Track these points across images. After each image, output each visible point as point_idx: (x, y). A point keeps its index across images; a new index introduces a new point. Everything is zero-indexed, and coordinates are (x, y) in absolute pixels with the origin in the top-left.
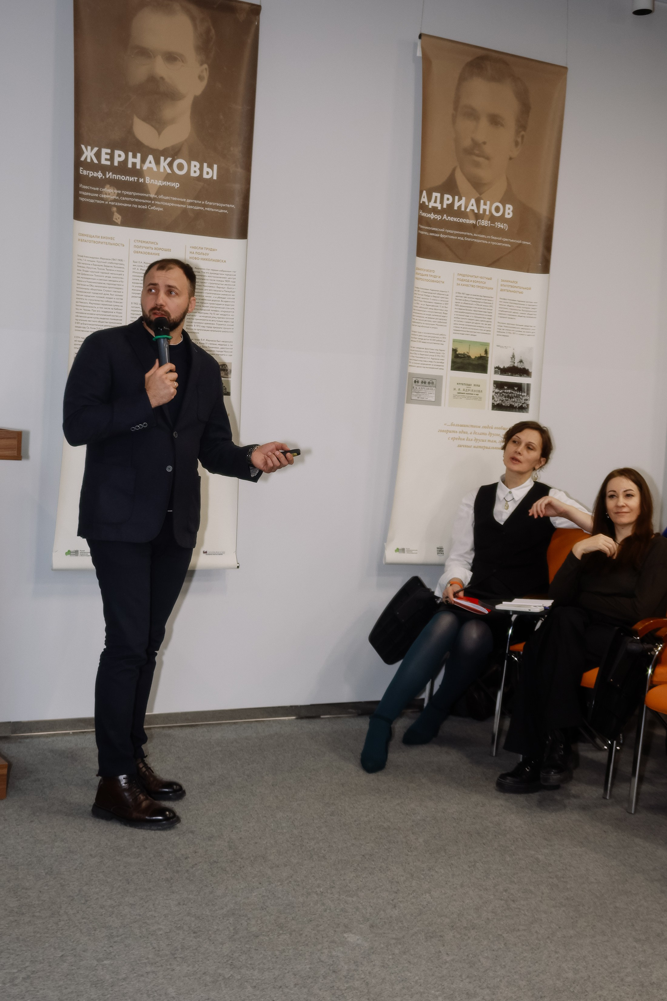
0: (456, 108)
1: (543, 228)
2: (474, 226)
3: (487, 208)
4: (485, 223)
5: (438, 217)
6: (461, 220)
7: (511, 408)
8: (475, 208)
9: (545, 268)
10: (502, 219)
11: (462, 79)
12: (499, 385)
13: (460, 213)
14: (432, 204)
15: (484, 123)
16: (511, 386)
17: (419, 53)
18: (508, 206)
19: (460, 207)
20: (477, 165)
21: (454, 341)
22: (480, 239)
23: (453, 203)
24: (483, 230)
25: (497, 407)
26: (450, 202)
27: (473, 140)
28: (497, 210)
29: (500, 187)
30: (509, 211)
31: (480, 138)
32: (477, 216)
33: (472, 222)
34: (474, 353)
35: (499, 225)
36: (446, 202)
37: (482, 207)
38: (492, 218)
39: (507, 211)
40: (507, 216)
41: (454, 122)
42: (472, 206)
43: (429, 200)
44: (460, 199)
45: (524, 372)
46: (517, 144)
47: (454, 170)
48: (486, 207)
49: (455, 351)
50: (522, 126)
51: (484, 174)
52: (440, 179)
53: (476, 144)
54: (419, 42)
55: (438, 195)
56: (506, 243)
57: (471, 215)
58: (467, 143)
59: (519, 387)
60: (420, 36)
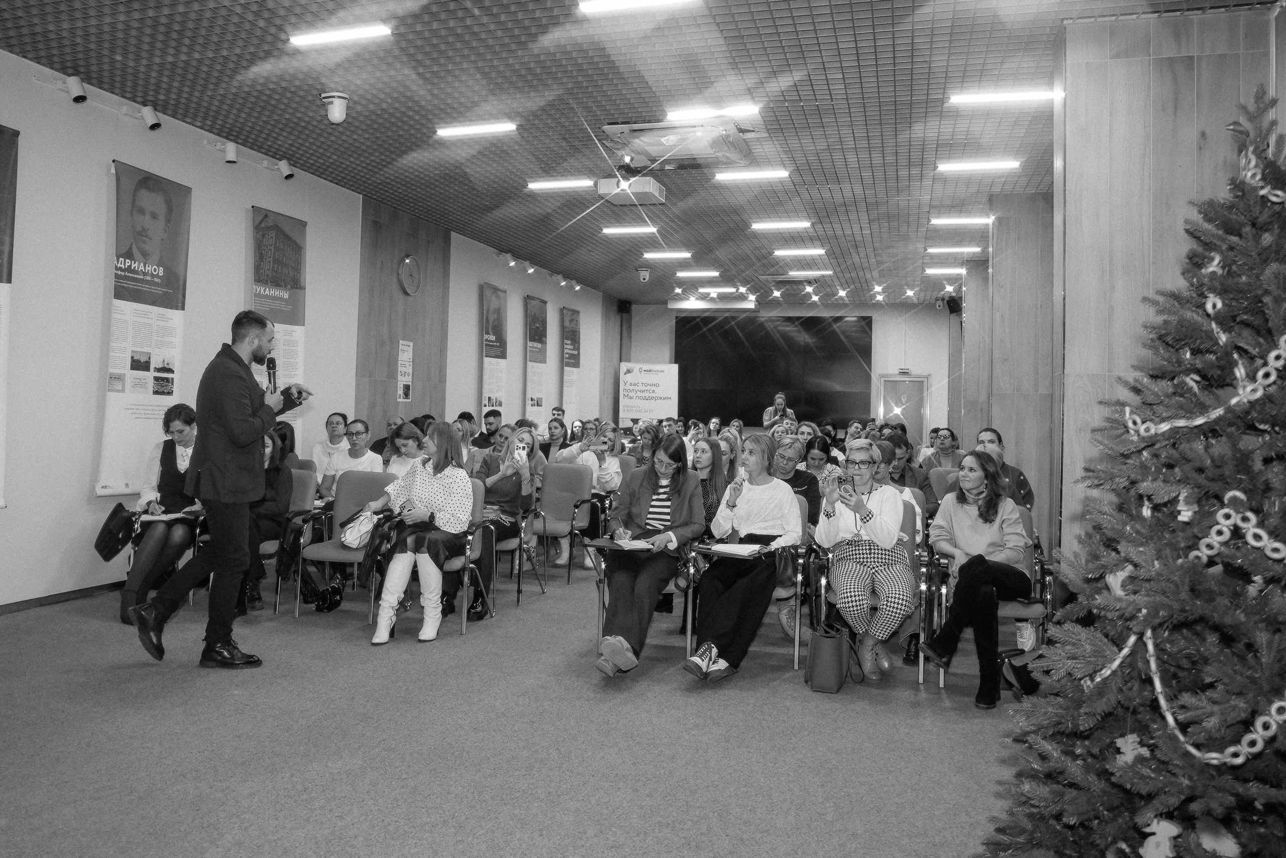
0: (133, 207)
1: (181, 283)
2: (143, 280)
4: (148, 278)
5: (123, 274)
6: (135, 276)
7: (163, 393)
9: (183, 308)
10: (158, 276)
11: (136, 190)
12: (157, 379)
13: (134, 272)
14: (119, 265)
15: (148, 217)
16: (163, 379)
17: (113, 171)
18: (161, 269)
19: (135, 268)
20: (144, 242)
21: (132, 351)
22: (145, 288)
23: (131, 265)
24: (147, 282)
25: (156, 393)
26: (129, 264)
27: (142, 227)
28: (155, 270)
29: (156, 257)
30: (161, 271)
31: (146, 226)
32: (145, 274)
33: (141, 277)
34: (143, 359)
35: (156, 280)
36: (127, 264)
37: (147, 268)
38: (153, 276)
40: (160, 275)
41: (132, 213)
42: (142, 268)
43: (118, 262)
44: (135, 263)
45: (171, 371)
46: (165, 231)
47: (131, 245)
48: (149, 268)
49: (132, 357)
50: (168, 221)
51: (147, 248)
52: (124, 250)
53: (144, 230)
54: (113, 165)
55: (123, 260)
56: (160, 290)
57: (141, 273)
58: (139, 229)
59: (167, 380)
60: (114, 161)
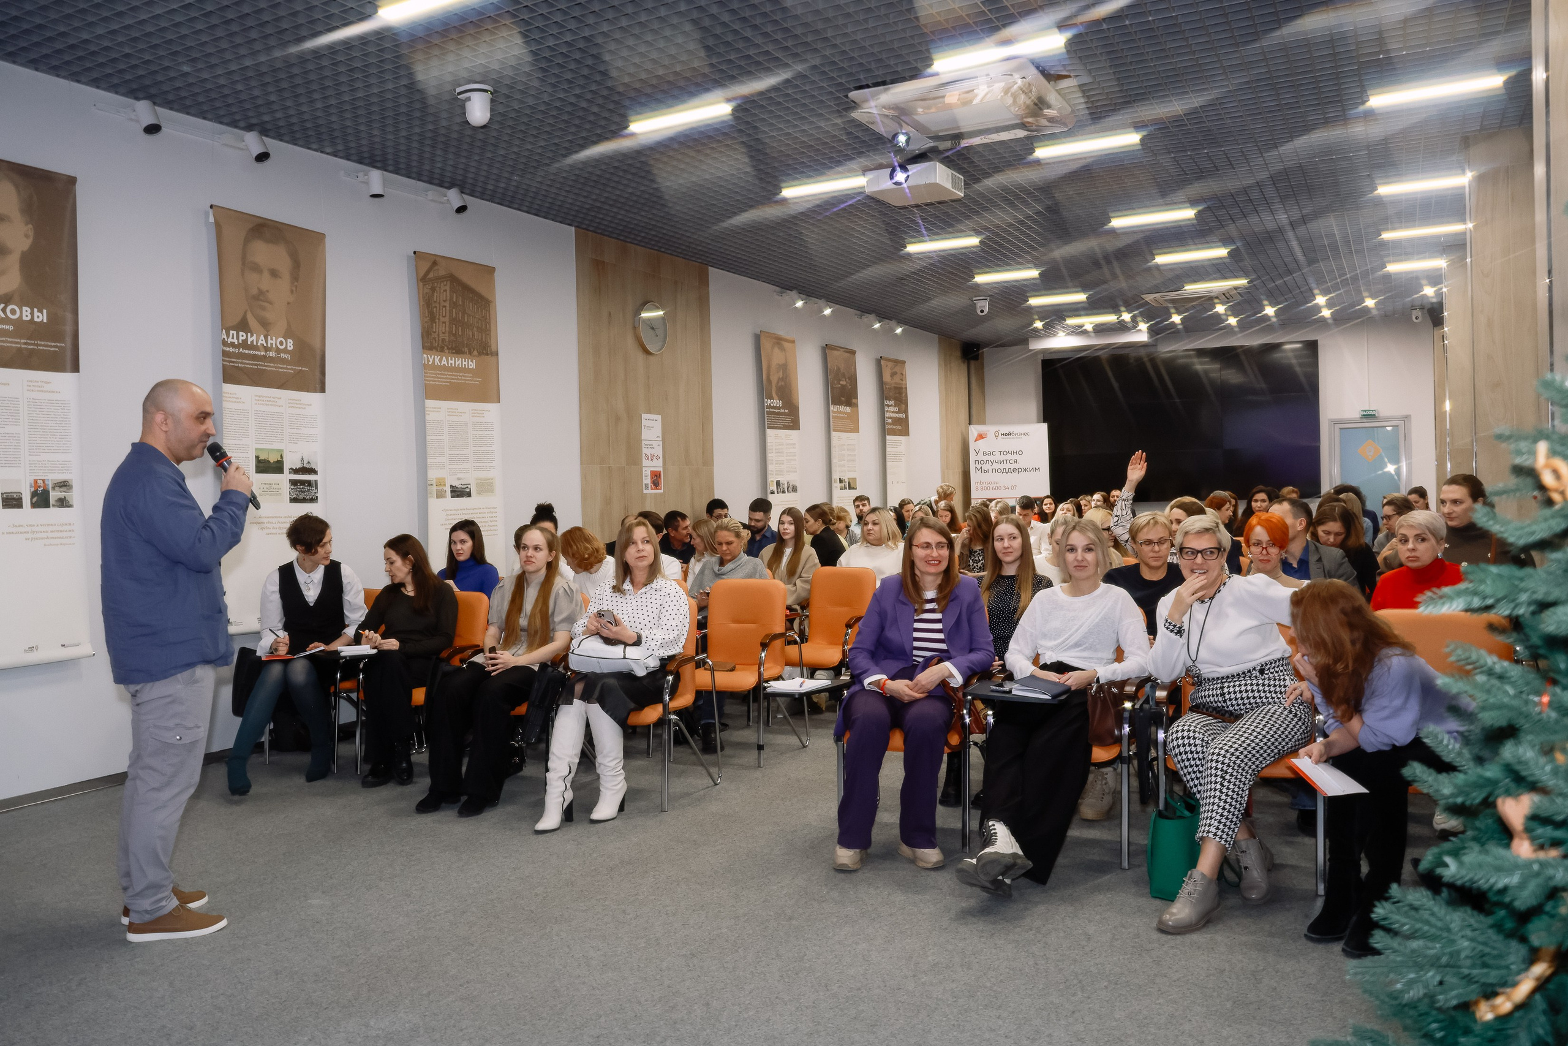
0: (244, 264)
1: (318, 358)
2: (264, 357)
3: (274, 342)
4: (272, 354)
5: (236, 351)
6: (254, 352)
7: (304, 500)
8: (264, 342)
9: (323, 390)
10: (285, 351)
11: (247, 241)
12: (294, 483)
13: (252, 347)
14: (230, 340)
15: (266, 275)
16: (302, 482)
17: (212, 219)
18: (289, 340)
19: (252, 342)
20: (264, 309)
21: (256, 449)
22: (270, 367)
23: (247, 339)
24: (272, 360)
25: (294, 500)
26: (244, 338)
27: (259, 289)
28: (281, 344)
29: (282, 325)
30: (290, 345)
31: (264, 288)
32: (266, 349)
33: (263, 353)
34: (273, 458)
35: (284, 356)
36: (241, 338)
37: (270, 341)
38: (278, 351)
39: (289, 344)
40: (289, 348)
41: (243, 274)
42: (262, 341)
43: (228, 337)
44: (252, 336)
45: (312, 471)
46: (292, 292)
47: (245, 313)
48: (272, 342)
49: (257, 457)
50: (295, 277)
51: (269, 316)
52: (235, 320)
53: (261, 292)
54: (211, 211)
55: (235, 332)
56: (290, 369)
57: (261, 348)
58: (255, 291)
59: (309, 483)
60: (211, 207)
